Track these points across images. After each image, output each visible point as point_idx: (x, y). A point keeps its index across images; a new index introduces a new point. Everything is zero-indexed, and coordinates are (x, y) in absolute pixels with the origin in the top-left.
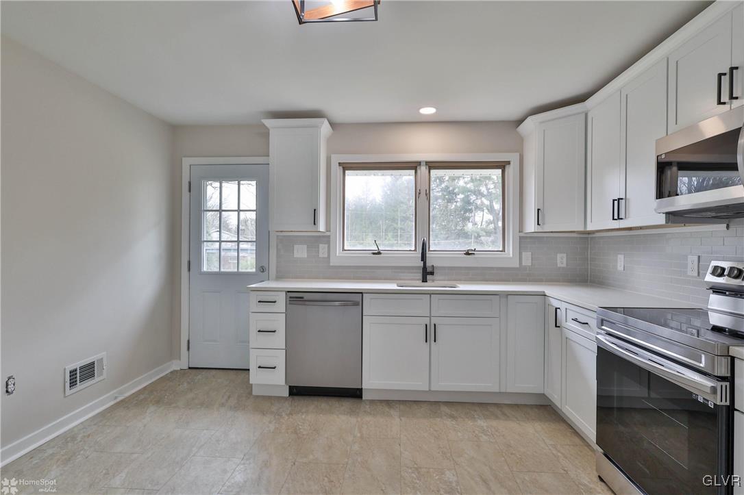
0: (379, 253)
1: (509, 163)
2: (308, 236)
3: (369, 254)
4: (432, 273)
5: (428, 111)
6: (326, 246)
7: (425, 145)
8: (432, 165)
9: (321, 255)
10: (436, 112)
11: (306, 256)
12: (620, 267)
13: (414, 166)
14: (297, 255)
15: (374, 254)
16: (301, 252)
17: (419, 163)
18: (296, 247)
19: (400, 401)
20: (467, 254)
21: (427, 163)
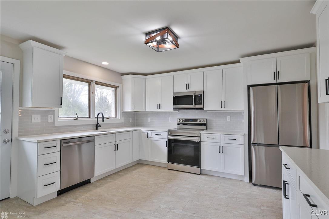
0: (77, 119)
1: (118, 87)
2: (42, 110)
3: (72, 119)
4: (100, 126)
5: (105, 63)
6: (52, 116)
7: (95, 74)
8: (97, 83)
9: (49, 121)
10: (108, 65)
11: (40, 122)
12: (149, 121)
13: (89, 82)
14: (33, 121)
15: (75, 119)
16: (36, 119)
17: (93, 81)
18: (33, 116)
19: (100, 179)
20: (108, 118)
21: (95, 81)
